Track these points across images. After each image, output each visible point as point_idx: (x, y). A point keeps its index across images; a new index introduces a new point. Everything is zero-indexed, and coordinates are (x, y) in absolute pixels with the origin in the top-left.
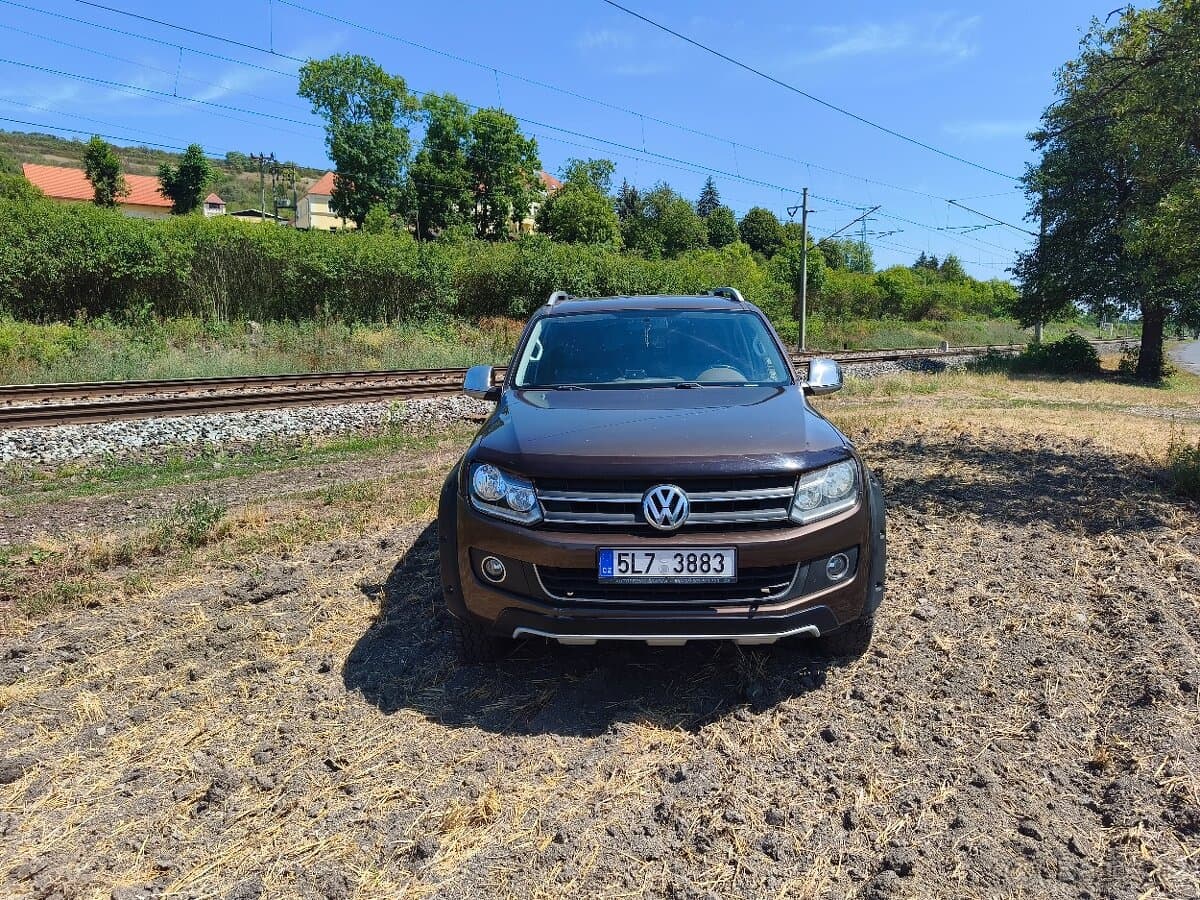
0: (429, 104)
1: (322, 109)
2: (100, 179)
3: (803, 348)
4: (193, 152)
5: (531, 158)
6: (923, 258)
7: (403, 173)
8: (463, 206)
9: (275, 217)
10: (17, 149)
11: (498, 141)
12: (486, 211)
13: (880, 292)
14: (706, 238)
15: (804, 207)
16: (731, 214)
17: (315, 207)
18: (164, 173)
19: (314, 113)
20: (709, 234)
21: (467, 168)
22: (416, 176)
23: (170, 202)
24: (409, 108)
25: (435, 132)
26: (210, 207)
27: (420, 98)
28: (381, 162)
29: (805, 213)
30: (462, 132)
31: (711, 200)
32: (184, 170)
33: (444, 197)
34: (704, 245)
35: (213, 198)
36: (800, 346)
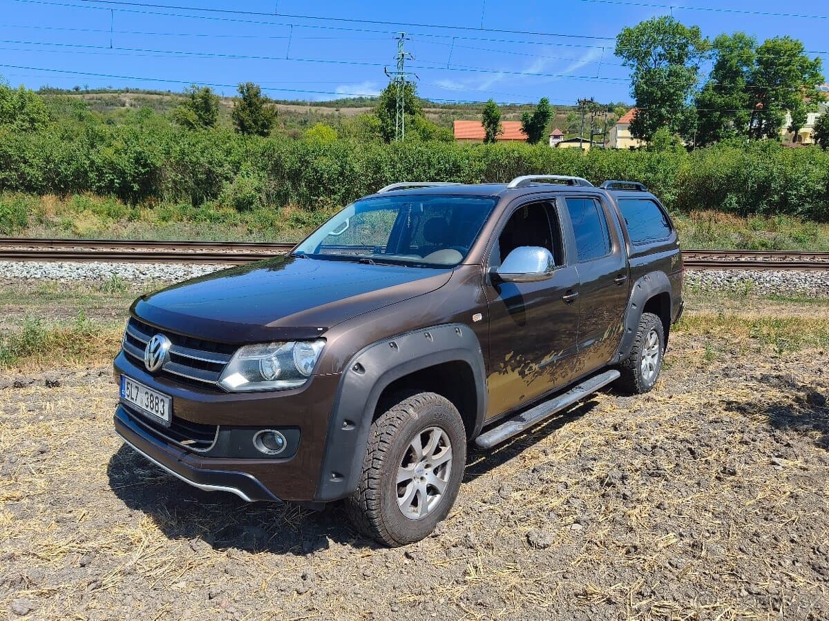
0: (718, 44)
1: (631, 62)
2: (489, 126)
4: (544, 102)
5: (813, 76)
7: (688, 101)
8: (739, 124)
9: (591, 142)
10: (465, 112)
11: (781, 64)
12: (761, 124)
17: (620, 133)
18: (524, 119)
19: (624, 65)
21: (745, 91)
22: (699, 103)
23: (526, 137)
24: (701, 49)
25: (721, 66)
26: (554, 138)
27: (711, 41)
28: (671, 95)
30: (747, 62)
32: (537, 115)
33: (721, 116)
35: (557, 132)
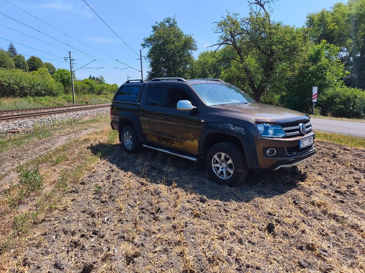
3: (75, 104)
6: (90, 76)
13: (88, 86)
14: (14, 66)
15: (70, 57)
16: (24, 58)
20: (15, 64)
29: (70, 60)
31: (13, 51)
34: (13, 68)
36: (74, 103)
